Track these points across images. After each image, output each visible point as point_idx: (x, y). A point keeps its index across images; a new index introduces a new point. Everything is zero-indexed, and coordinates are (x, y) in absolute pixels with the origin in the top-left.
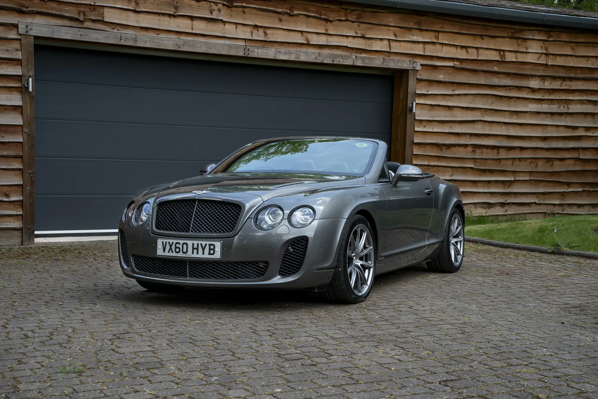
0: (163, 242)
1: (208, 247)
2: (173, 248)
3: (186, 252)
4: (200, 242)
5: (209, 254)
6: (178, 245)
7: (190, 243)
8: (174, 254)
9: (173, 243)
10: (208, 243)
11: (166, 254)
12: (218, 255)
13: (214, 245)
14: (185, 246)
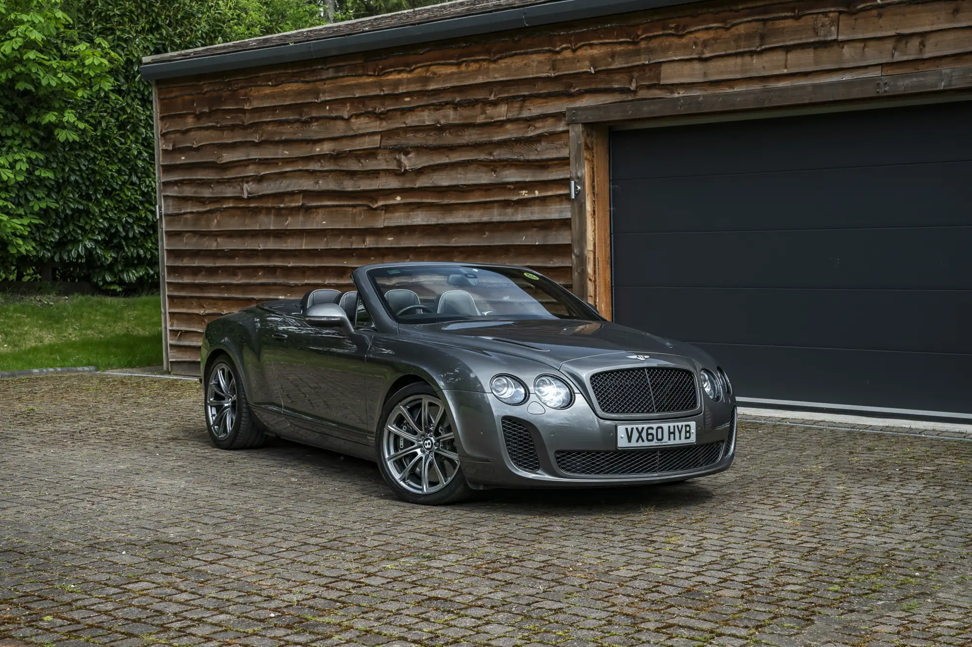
0: (627, 429)
1: (684, 428)
2: (644, 435)
3: (662, 439)
4: (676, 424)
5: (686, 438)
6: (650, 431)
7: (665, 426)
8: (646, 444)
9: (643, 428)
10: (684, 423)
11: (634, 444)
12: (693, 439)
13: (689, 426)
14: (660, 430)
